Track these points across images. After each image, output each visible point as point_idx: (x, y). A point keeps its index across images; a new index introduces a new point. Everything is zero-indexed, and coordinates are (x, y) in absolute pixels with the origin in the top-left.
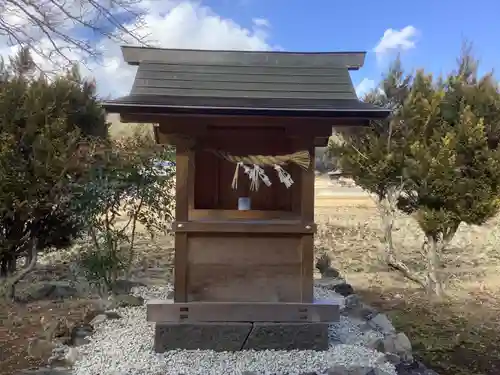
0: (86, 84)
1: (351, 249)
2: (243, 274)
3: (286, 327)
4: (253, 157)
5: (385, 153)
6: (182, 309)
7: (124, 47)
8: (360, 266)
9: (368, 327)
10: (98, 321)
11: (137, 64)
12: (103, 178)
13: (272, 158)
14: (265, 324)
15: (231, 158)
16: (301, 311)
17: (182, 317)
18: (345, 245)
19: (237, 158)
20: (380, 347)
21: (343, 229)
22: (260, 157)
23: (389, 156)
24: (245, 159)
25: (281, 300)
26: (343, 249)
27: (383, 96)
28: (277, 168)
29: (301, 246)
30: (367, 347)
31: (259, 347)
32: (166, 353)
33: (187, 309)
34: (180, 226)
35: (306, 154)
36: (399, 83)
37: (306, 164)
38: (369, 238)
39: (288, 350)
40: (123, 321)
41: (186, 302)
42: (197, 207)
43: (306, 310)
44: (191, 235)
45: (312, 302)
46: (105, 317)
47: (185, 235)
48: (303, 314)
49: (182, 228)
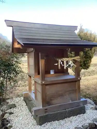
2: (61, 95)
4: (63, 59)
14: (70, 109)
15: (57, 59)
19: (59, 59)
20: (96, 109)
22: (66, 58)
24: (61, 59)
25: (72, 101)
33: (47, 109)
41: (46, 107)
45: (80, 100)
46: (8, 114)
47: (45, 85)
48: (78, 104)
49: (44, 83)
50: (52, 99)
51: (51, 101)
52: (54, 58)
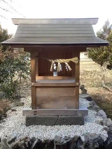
0: (4, 30)
1: (91, 79)
2: (55, 100)
3: (70, 118)
4: (57, 60)
5: (103, 51)
6: (34, 112)
7: (12, 19)
8: (94, 85)
9: (97, 115)
10: (8, 112)
11: (18, 24)
12: (9, 64)
13: (64, 60)
14: (63, 117)
15: (50, 60)
16: (75, 112)
17: (35, 114)
18: (89, 78)
19: (52, 60)
20: (102, 123)
21: (88, 72)
22: (61, 60)
23: (104, 52)
24: (55, 60)
25: (68, 108)
26: (88, 79)
27: (103, 32)
28: (66, 63)
29: (75, 90)
30: (97, 123)
31: (61, 124)
32: (29, 127)
33: (36, 112)
34: (33, 84)
35: (77, 58)
36: (108, 27)
37: (76, 62)
38: (96, 75)
39: (71, 125)
40: (17, 112)
41: (36, 109)
42: (39, 75)
43: (76, 112)
44: (36, 87)
45: (79, 109)
46: (11, 111)
47: (35, 87)
48: (76, 113)
49: (34, 85)
50: (43, 102)
51: (42, 105)
52: (47, 59)
